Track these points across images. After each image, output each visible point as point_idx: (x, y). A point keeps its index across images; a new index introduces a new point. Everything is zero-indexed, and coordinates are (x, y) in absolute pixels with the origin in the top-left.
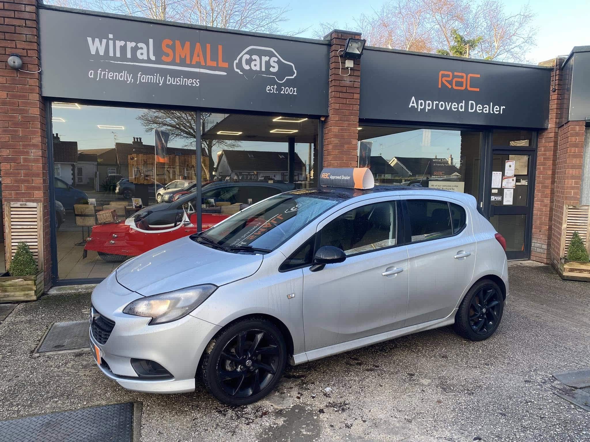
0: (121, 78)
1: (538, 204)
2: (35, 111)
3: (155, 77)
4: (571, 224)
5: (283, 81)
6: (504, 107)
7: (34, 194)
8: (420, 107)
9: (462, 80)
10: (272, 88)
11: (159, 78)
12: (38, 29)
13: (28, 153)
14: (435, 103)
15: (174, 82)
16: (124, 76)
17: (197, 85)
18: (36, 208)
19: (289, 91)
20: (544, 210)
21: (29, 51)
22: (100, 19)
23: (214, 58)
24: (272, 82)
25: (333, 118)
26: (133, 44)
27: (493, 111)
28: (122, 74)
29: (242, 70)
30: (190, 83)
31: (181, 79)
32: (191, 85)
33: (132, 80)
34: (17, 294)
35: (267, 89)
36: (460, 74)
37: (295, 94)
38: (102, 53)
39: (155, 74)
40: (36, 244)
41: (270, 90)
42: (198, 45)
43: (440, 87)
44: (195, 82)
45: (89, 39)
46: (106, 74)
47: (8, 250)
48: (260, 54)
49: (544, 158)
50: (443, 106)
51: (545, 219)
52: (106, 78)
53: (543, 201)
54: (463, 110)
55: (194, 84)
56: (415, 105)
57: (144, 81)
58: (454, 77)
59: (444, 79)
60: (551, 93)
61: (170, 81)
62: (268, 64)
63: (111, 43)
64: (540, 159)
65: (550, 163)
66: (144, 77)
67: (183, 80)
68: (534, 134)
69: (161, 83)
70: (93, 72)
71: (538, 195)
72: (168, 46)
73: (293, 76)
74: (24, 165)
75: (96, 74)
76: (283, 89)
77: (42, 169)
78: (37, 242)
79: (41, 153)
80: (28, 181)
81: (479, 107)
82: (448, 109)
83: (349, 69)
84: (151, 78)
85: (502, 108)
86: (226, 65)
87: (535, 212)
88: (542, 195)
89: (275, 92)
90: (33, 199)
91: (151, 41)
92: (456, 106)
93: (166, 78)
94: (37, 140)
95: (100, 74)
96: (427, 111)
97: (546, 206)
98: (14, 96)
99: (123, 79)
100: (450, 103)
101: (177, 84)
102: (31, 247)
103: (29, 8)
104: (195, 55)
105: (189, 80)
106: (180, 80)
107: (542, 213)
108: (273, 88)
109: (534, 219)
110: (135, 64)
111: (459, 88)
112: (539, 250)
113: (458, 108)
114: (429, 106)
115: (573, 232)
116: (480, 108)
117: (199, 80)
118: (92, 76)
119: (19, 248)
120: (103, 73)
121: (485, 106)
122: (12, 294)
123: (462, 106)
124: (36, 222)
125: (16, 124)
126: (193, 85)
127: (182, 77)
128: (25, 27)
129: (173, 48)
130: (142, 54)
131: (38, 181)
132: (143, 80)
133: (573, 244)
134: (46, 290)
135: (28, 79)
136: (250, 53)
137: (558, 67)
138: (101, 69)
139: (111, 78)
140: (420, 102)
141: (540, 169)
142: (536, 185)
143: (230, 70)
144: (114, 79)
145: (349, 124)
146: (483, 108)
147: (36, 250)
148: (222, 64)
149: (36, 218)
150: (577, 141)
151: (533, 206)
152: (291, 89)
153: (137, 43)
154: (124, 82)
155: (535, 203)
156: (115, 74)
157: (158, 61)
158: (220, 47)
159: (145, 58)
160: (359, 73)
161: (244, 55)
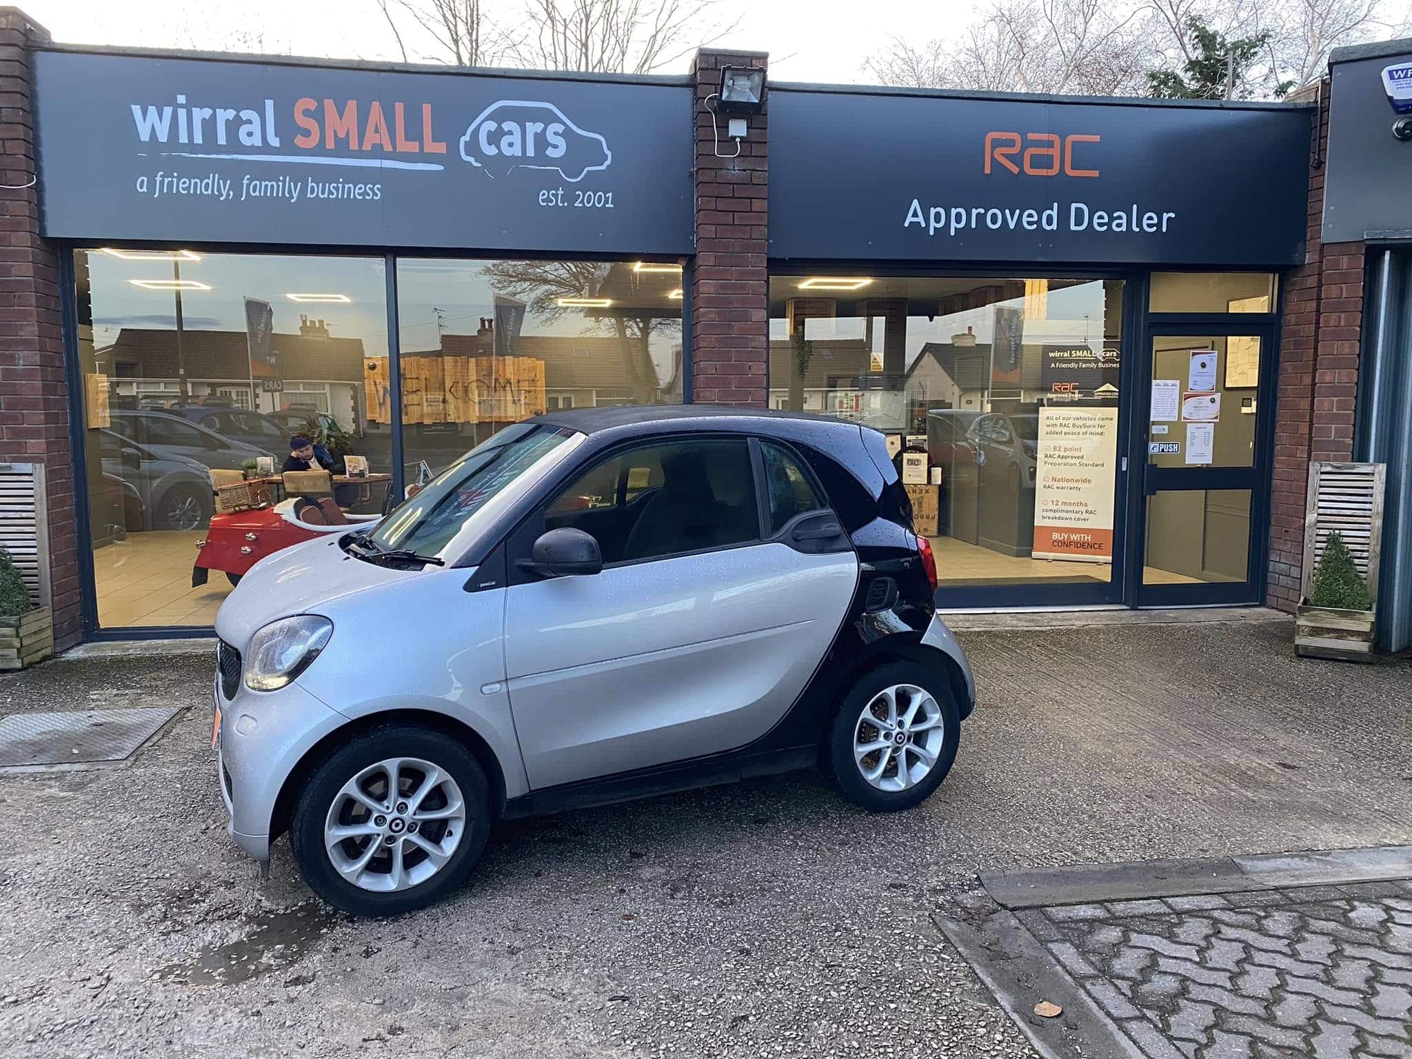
0: (207, 190)
1: (1282, 462)
2: (23, 271)
3: (281, 184)
4: (1329, 511)
5: (579, 179)
6: (1173, 215)
7: (28, 445)
8: (933, 224)
9: (1051, 151)
10: (553, 195)
11: (290, 186)
12: (31, 96)
13: (12, 357)
14: (974, 212)
15: (323, 193)
17: (375, 198)
18: (31, 475)
19: (594, 200)
21: (7, 144)
22: (158, 64)
23: (414, 133)
24: (552, 181)
25: (705, 260)
26: (231, 114)
27: (1139, 224)
28: (207, 180)
30: (359, 194)
31: (340, 185)
32: (361, 197)
33: (231, 193)
35: (541, 197)
37: (610, 205)
38: (163, 137)
39: (281, 178)
40: (33, 551)
41: (548, 200)
42: (376, 105)
43: (987, 171)
44: (372, 189)
45: (136, 110)
46: (172, 181)
49: (1296, 343)
50: (995, 219)
52: (174, 192)
54: (1054, 226)
55: (369, 196)
56: (921, 219)
57: (257, 193)
58: (1026, 144)
59: (998, 151)
60: (1313, 172)
61: (316, 190)
63: (182, 113)
64: (1288, 345)
65: (1308, 354)
66: (256, 184)
67: (344, 188)
68: (1273, 280)
69: (295, 196)
70: (145, 179)
71: (1282, 438)
72: (306, 113)
73: (602, 164)
74: (5, 385)
75: (152, 185)
76: (579, 195)
77: (41, 393)
78: (35, 547)
79: (38, 358)
80: (14, 419)
81: (1100, 218)
82: (1012, 225)
83: (738, 140)
84: (272, 186)
85: (1165, 216)
86: (441, 148)
87: (1276, 483)
88: (1290, 438)
89: (561, 205)
90: (26, 455)
91: (269, 104)
92: (1035, 219)
93: (305, 186)
95: (162, 183)
96: (953, 233)
100: (1018, 211)
101: (331, 196)
102: (15, 558)
104: (370, 128)
105: (359, 186)
106: (337, 189)
107: (1291, 486)
108: (556, 196)
109: (1273, 500)
110: (235, 156)
111: (1043, 172)
112: (1283, 580)
113: (1039, 222)
114: (958, 221)
116: (1101, 221)
117: (379, 186)
118: (145, 189)
120: (166, 180)
121: (1116, 215)
123: (1050, 218)
124: (31, 504)
126: (367, 197)
127: (341, 180)
129: (318, 115)
130: (250, 134)
131: (35, 419)
132: (254, 192)
134: (59, 649)
135: (8, 202)
138: (162, 173)
139: (186, 192)
140: (933, 210)
141: (1286, 370)
142: (1279, 412)
143: (451, 158)
144: (192, 192)
145: (742, 273)
146: (1111, 219)
147: (33, 565)
148: (431, 147)
149: (32, 496)
150: (1344, 296)
151: (1271, 468)
152: (600, 196)
153: (238, 112)
154: (214, 198)
155: (1275, 459)
156: (193, 181)
157: (288, 147)
158: (427, 108)
159: (258, 142)
160: (764, 150)
161: (482, 122)
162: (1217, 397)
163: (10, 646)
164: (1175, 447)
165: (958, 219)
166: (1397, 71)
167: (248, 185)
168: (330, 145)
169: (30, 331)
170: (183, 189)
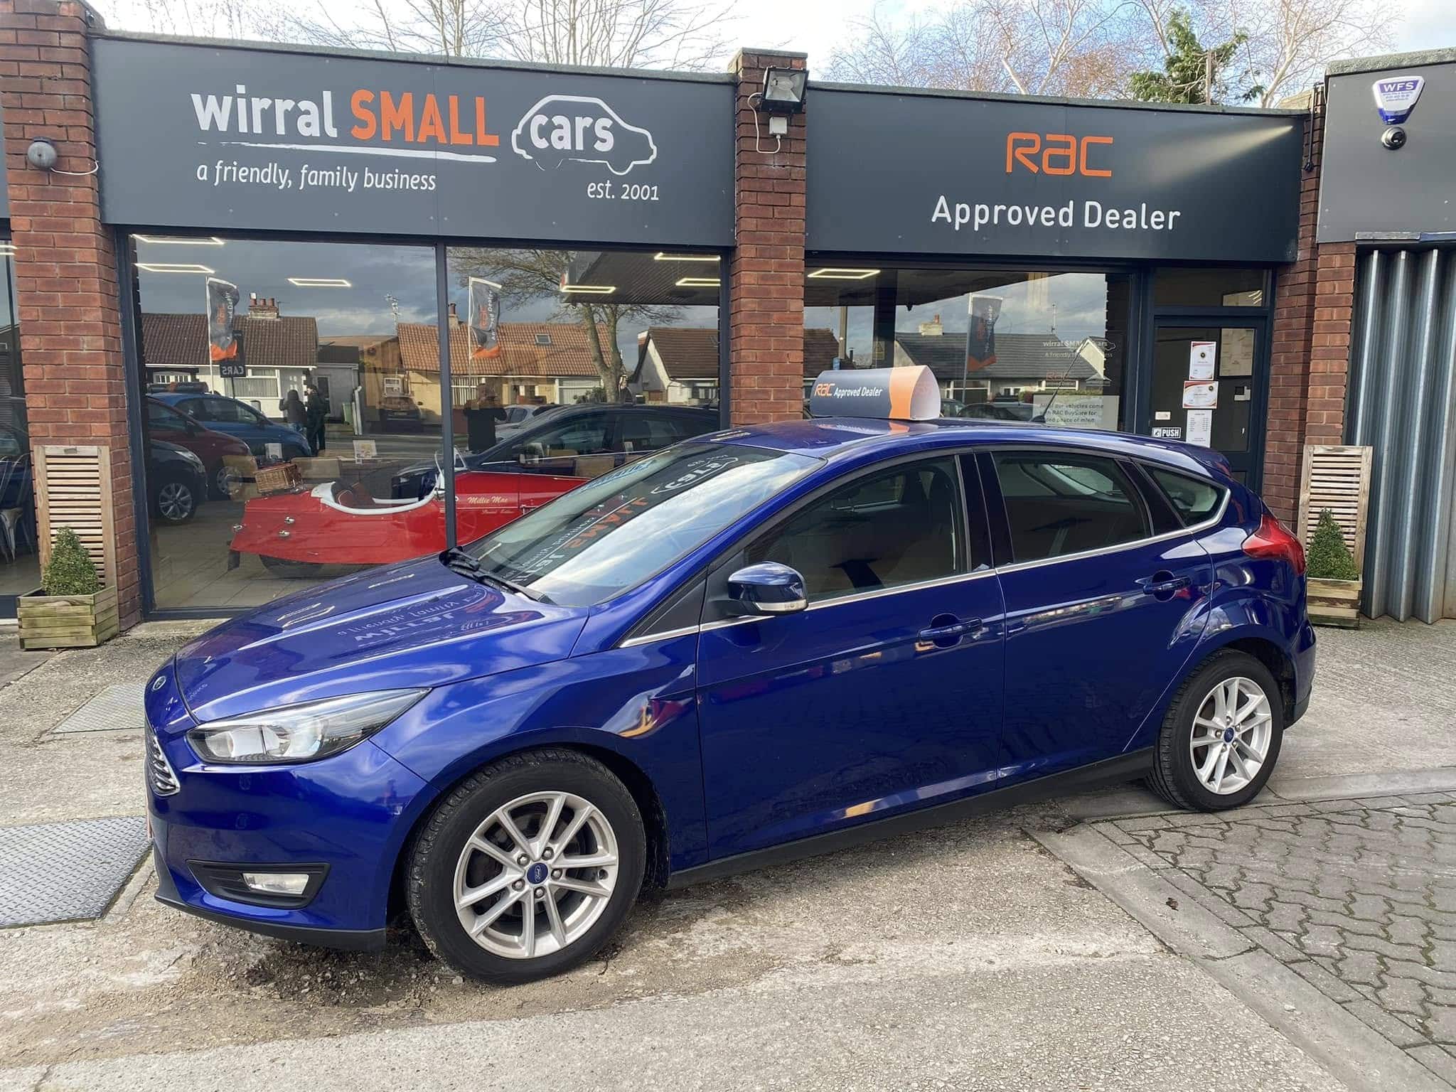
0: (266, 179)
1: (1273, 446)
2: (88, 255)
3: (338, 173)
4: (1320, 491)
5: (626, 172)
6: (1178, 214)
7: (93, 428)
8: (958, 220)
9: (1067, 152)
10: (601, 187)
11: (347, 175)
12: (91, 84)
13: (76, 343)
14: (997, 208)
15: (379, 183)
17: (430, 188)
18: (96, 457)
19: (640, 192)
21: (71, 131)
22: (218, 54)
23: (468, 125)
24: (600, 175)
25: (746, 252)
26: (289, 104)
27: (1148, 222)
28: (266, 169)
29: (531, 149)
30: (414, 184)
31: (396, 176)
32: (416, 188)
33: (290, 182)
34: (59, 631)
35: (589, 190)
36: (1061, 138)
37: (655, 198)
38: (223, 126)
39: (339, 168)
40: (99, 531)
41: (597, 192)
42: (431, 99)
43: (1009, 170)
44: (427, 180)
45: (196, 99)
46: (233, 171)
47: (45, 544)
48: (572, 112)
49: (1288, 335)
50: (1016, 215)
51: (1287, 481)
52: (234, 180)
53: (1282, 440)
54: (1070, 223)
55: (424, 186)
56: (947, 215)
57: (315, 183)
58: (1045, 145)
59: (1019, 150)
60: (1305, 175)
61: (372, 181)
62: (590, 135)
63: (242, 103)
64: (1279, 337)
65: (1299, 346)
66: (314, 174)
67: (399, 178)
68: (1267, 275)
69: (352, 185)
70: (206, 167)
71: (1273, 424)
72: (363, 104)
73: (648, 159)
74: (69, 369)
75: (212, 172)
76: (626, 188)
77: (106, 377)
78: (99, 528)
79: (102, 343)
80: (78, 402)
81: (1112, 216)
82: (1031, 221)
83: (778, 137)
84: (330, 176)
85: (1172, 214)
86: (494, 141)
87: (1267, 466)
88: (1281, 424)
89: (608, 197)
90: (91, 438)
91: (327, 96)
92: (1053, 216)
93: (361, 176)
95: (222, 171)
96: (976, 228)
98: (45, 226)
99: (269, 181)
100: (1036, 209)
101: (387, 187)
102: (84, 538)
103: (67, 40)
104: (425, 120)
105: (414, 177)
106: (393, 179)
107: (1282, 469)
108: (604, 188)
109: (1264, 483)
110: (293, 146)
111: (1060, 172)
113: (1056, 219)
114: (981, 217)
116: (1113, 218)
117: (434, 177)
118: (205, 178)
119: (59, 539)
120: (226, 169)
121: (1126, 213)
122: (48, 631)
123: (1066, 215)
124: (97, 486)
125: (51, 284)
126: (422, 188)
127: (397, 171)
128: (62, 79)
129: (375, 108)
130: (308, 125)
131: (99, 402)
132: (312, 181)
134: (123, 628)
135: (70, 189)
136: (549, 111)
138: (221, 162)
139: (245, 180)
140: (958, 207)
141: (1278, 360)
142: (1271, 399)
143: (503, 151)
144: (251, 181)
145: (781, 265)
146: (1123, 217)
147: (100, 545)
148: (484, 139)
149: (97, 478)
150: (1337, 292)
151: (1263, 452)
152: (646, 189)
153: (297, 102)
154: (272, 186)
155: (1268, 443)
156: (252, 170)
157: (344, 138)
158: (480, 102)
159: (316, 132)
160: (802, 147)
161: (534, 116)
162: (1216, 385)
163: (84, 624)
164: (1177, 432)
165: (981, 215)
166: (1387, 85)
167: (306, 175)
168: (387, 137)
169: (94, 316)
170: (244, 178)
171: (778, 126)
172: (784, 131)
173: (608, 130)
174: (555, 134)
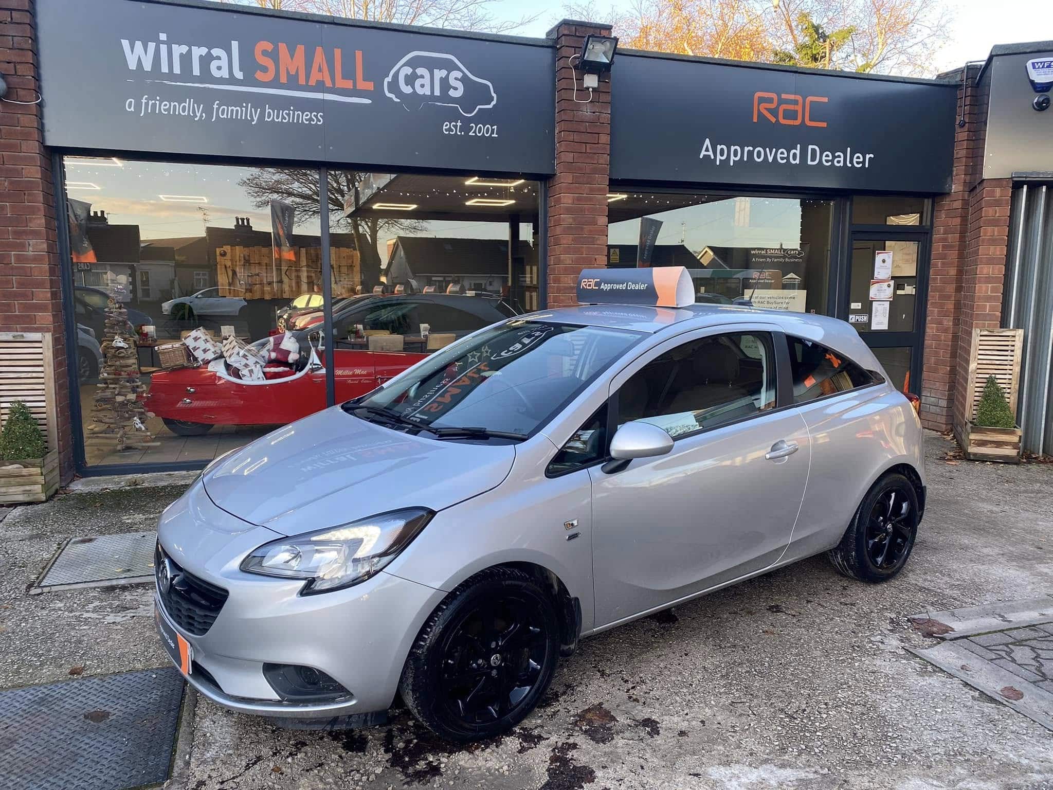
0: (184, 111)
1: (932, 328)
2: (33, 173)
4: (984, 362)
5: (473, 114)
6: (872, 156)
7: (37, 317)
8: (719, 157)
9: (796, 107)
10: (453, 125)
11: (251, 110)
12: (34, 26)
13: (22, 247)
14: (746, 149)
15: (278, 118)
16: (187, 108)
17: (318, 123)
18: (41, 342)
19: (484, 130)
20: (943, 338)
21: (18, 66)
22: (144, 7)
23: (349, 74)
24: (453, 116)
25: (564, 178)
26: (204, 51)
27: (851, 162)
28: (184, 104)
29: (399, 93)
30: (306, 120)
31: (291, 112)
32: (308, 122)
33: (204, 114)
34: (12, 490)
35: (444, 128)
37: (495, 135)
38: (147, 67)
39: (244, 105)
40: (43, 404)
41: (450, 130)
42: (319, 50)
43: (755, 120)
44: (316, 116)
45: (125, 43)
46: (156, 104)
48: (432, 64)
49: (943, 247)
50: (761, 154)
51: (944, 355)
52: (157, 112)
53: (940, 323)
54: (797, 161)
55: (314, 121)
56: (711, 153)
57: (225, 116)
58: (781, 102)
59: (763, 105)
60: (958, 129)
61: (271, 115)
62: (445, 82)
63: (164, 48)
64: (937, 248)
65: (954, 254)
66: (224, 109)
67: (294, 114)
68: (927, 203)
69: (256, 119)
70: (133, 101)
71: (932, 311)
72: (265, 53)
73: (490, 104)
74: (17, 268)
75: (138, 106)
76: (473, 127)
77: (48, 275)
78: (44, 401)
79: (45, 246)
80: (24, 296)
81: (827, 156)
82: (770, 159)
83: (591, 90)
84: (237, 111)
85: (868, 156)
86: (370, 86)
87: (928, 342)
88: (939, 312)
89: (459, 133)
90: (35, 326)
91: (235, 45)
92: (785, 155)
93: (263, 111)
94: (39, 222)
95: (147, 104)
96: (732, 164)
97: (946, 331)
100: (774, 150)
101: (284, 121)
102: (34, 410)
104: (315, 66)
105: (305, 113)
106: (288, 115)
107: (939, 345)
108: (456, 127)
109: (925, 354)
110: (207, 85)
111: (791, 122)
112: (933, 409)
113: (788, 158)
114: (735, 155)
115: (987, 376)
117: (322, 114)
118: (132, 109)
119: (13, 411)
120: (150, 103)
121: (836, 154)
123: (795, 155)
124: (42, 366)
126: (312, 122)
127: (292, 108)
128: (11, 23)
129: (274, 55)
130: (219, 68)
131: (43, 295)
132: (222, 115)
133: (986, 396)
134: (63, 484)
135: (19, 115)
136: (414, 64)
137: (970, 81)
138: (146, 96)
139: (166, 112)
140: (719, 147)
141: (936, 265)
142: (930, 293)
143: (377, 95)
144: (171, 113)
145: (591, 189)
146: (834, 157)
147: (44, 416)
148: (362, 85)
149: (42, 359)
150: (997, 215)
151: (924, 332)
152: (488, 128)
153: (210, 49)
154: (190, 118)
155: (928, 326)
156: (172, 104)
157: (249, 80)
158: (359, 55)
159: (225, 74)
160: (608, 98)
161: (402, 67)
162: (892, 283)
163: (35, 483)
164: (865, 318)
165: (735, 154)
166: (1037, 63)
167: (218, 109)
168: (284, 79)
170: (165, 110)
171: (591, 81)
172: (595, 85)
173: (459, 80)
174: (418, 83)
